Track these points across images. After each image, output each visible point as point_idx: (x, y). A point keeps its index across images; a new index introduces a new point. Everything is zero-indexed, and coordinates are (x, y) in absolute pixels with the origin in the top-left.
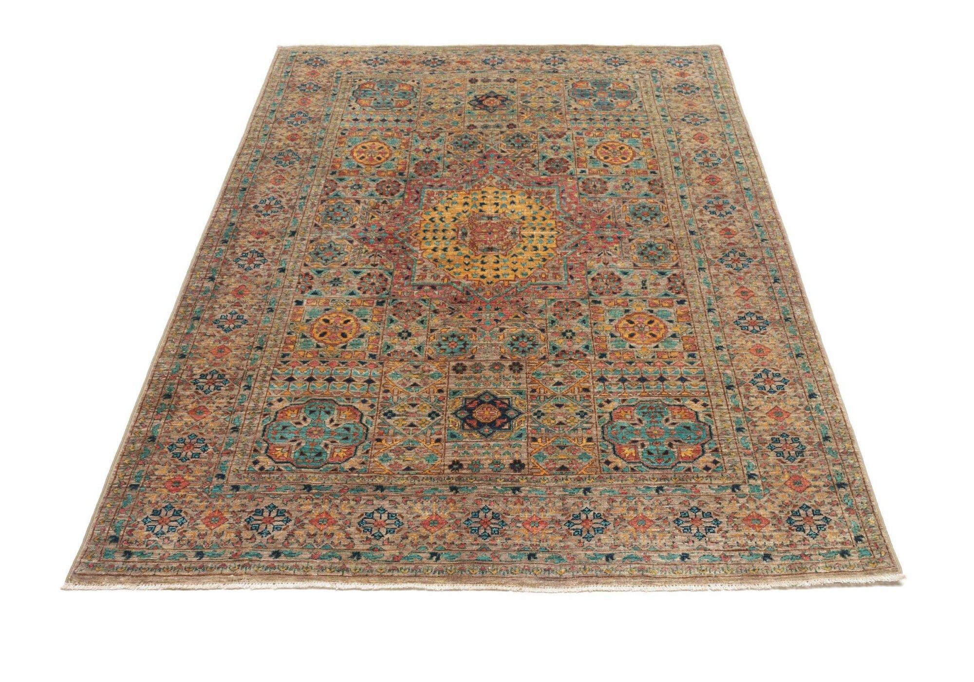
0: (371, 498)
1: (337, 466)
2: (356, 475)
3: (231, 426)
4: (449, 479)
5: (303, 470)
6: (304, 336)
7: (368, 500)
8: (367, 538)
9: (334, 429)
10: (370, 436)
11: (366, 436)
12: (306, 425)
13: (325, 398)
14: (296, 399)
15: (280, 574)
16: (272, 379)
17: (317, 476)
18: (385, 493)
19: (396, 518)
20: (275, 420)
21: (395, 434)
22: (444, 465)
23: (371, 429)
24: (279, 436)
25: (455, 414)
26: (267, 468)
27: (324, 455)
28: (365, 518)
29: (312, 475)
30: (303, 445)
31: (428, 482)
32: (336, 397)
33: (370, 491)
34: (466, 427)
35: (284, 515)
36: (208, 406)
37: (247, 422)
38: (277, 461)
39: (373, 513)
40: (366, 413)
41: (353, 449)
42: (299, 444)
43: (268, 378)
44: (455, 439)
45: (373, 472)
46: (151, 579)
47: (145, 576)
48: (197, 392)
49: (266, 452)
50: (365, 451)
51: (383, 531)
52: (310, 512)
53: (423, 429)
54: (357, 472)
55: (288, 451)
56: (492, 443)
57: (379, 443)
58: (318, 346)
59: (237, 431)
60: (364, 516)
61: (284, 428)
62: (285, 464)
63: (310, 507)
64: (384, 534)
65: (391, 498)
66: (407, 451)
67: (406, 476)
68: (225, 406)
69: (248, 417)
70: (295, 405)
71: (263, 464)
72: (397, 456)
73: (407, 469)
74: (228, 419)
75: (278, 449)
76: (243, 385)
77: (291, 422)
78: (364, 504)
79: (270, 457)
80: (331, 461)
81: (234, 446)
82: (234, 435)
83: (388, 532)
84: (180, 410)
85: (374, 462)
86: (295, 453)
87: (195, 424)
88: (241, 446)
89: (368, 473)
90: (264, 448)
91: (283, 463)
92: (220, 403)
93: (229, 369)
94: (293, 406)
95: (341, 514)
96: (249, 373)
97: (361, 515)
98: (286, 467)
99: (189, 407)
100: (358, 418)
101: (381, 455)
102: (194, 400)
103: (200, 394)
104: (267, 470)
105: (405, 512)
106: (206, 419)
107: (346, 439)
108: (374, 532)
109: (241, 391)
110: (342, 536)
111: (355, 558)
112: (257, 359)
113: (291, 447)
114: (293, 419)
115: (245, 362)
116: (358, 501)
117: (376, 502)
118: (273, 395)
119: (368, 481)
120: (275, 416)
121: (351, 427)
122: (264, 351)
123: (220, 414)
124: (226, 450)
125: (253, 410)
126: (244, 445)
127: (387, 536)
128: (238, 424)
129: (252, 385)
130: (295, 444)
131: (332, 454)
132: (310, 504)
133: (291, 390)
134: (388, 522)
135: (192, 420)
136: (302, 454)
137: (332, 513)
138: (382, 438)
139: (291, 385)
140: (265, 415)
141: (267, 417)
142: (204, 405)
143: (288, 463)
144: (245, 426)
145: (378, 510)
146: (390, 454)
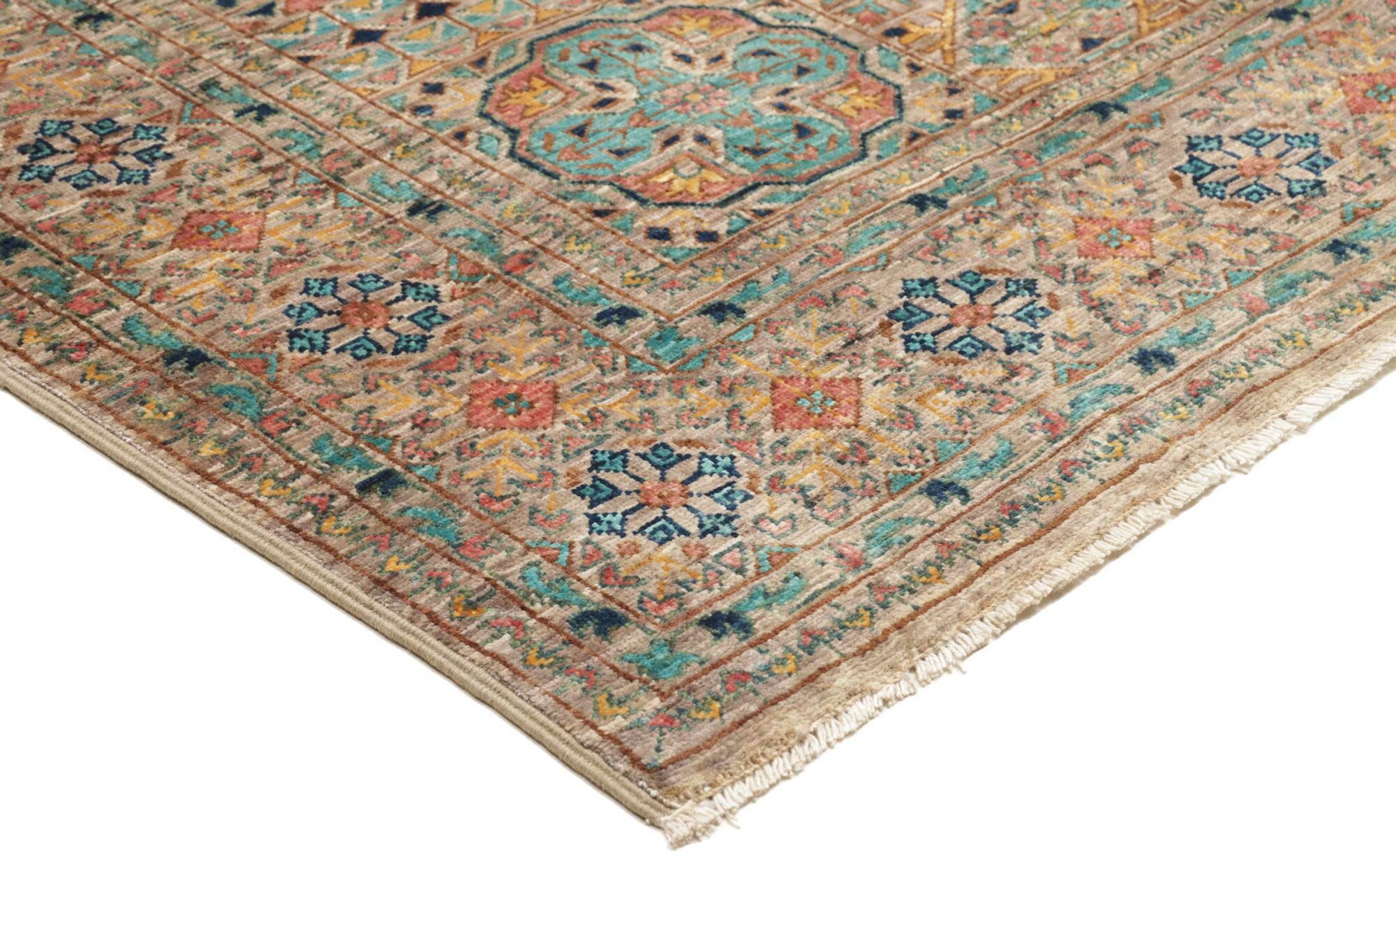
0: (1126, 136)
1: (902, 125)
2: (986, 119)
3: (399, 210)
5: (829, 177)
7: (1127, 145)
8: (1293, 206)
9: (724, 70)
10: (854, 38)
11: (844, 43)
12: (634, 96)
13: (563, 24)
14: (481, 62)
15: (1255, 389)
16: (305, 60)
17: (893, 170)
18: (1137, 108)
20: (513, 134)
23: (821, 23)
24: (599, 154)
26: (722, 227)
27: (818, 127)
28: (1195, 180)
29: (877, 175)
30: (714, 133)
31: (1189, 39)
32: (591, 10)
33: (1094, 126)
35: (989, 283)
36: (209, 203)
37: (431, 176)
38: (713, 200)
39: (1193, 159)
41: (866, 79)
42: (701, 139)
43: (286, 65)
45: (1020, 92)
46: (928, 625)
47: (899, 626)
48: (100, 194)
49: (643, 202)
50: (906, 71)
51: (1296, 173)
52: (1041, 241)
54: (977, 114)
55: (703, 167)
57: (907, 39)
59: (441, 208)
60: (1188, 179)
61: (579, 131)
62: (756, 195)
63: (1020, 230)
64: (1311, 176)
65: (1177, 109)
66: (1009, 17)
67: (1116, 56)
68: (274, 182)
69: (409, 165)
70: (503, 75)
71: (691, 226)
72: (1005, 35)
73: (1088, 44)
74: (350, 202)
75: (664, 178)
76: (229, 115)
77: (574, 112)
78: (1132, 155)
79: (677, 204)
80: (865, 126)
81: (506, 239)
82: (448, 220)
83: (1314, 167)
84: (134, 252)
85: (976, 73)
86: (729, 159)
87: (263, 259)
88: (533, 228)
89: (1008, 101)
90: (620, 196)
91: (741, 195)
92: (240, 182)
93: (93, 101)
94: (505, 81)
95: (1121, 201)
96: (190, 82)
97: (1175, 179)
98: (772, 198)
99: (149, 233)
100: (742, 20)
101: (962, 54)
102: (131, 211)
103: (121, 193)
104: (729, 232)
105: (1266, 114)
106: (275, 232)
107: (802, 71)
108: (1282, 187)
109: (256, 129)
110: (1225, 236)
111: (1355, 255)
112: (142, 44)
113: (691, 155)
114: (564, 103)
115: (113, 67)
116: (1105, 160)
117: (1155, 135)
118: (386, 88)
119: (1041, 117)
120: (495, 123)
121: (762, 44)
122: (128, 17)
123: (297, 204)
124: (500, 260)
125: (393, 143)
126: (536, 220)
127: (1329, 176)
128: (407, 194)
129: (264, 100)
130: (689, 143)
131: (834, 112)
132: (1008, 225)
133: (418, 55)
134: (1269, 152)
135: (228, 255)
136: (756, 152)
137: (1098, 212)
138: (892, 23)
139: (397, 46)
140: (460, 136)
141: (471, 136)
142: (193, 207)
143: (755, 186)
144: (442, 186)
145: (1192, 146)
146: (982, 41)
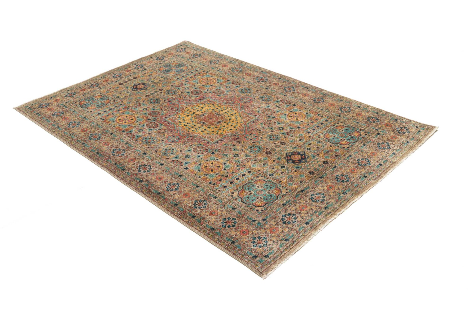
0: (305, 194)
1: (282, 195)
2: (290, 193)
3: (231, 209)
4: (315, 177)
5: (274, 202)
6: (207, 175)
7: (305, 196)
8: (321, 203)
9: (263, 188)
10: (276, 183)
11: (275, 184)
12: (253, 193)
13: (245, 183)
14: (237, 189)
15: (317, 226)
16: (219, 190)
17: (281, 200)
18: (306, 191)
19: (320, 194)
20: (241, 198)
21: (282, 177)
22: (308, 175)
23: (272, 181)
24: (250, 201)
25: (288, 163)
26: (263, 209)
27: (272, 195)
28: (312, 200)
29: (279, 201)
30: (262, 197)
31: (311, 181)
32: (248, 181)
33: (301, 193)
34: (297, 163)
35: (291, 215)
36: (212, 210)
37: (234, 204)
38: (262, 206)
39: (311, 197)
40: (264, 179)
41: (277, 188)
42: (261, 198)
43: (217, 191)
44: (299, 168)
45: (294, 189)
46: (286, 255)
47: (283, 256)
48: (201, 209)
49: (255, 206)
50: (282, 187)
51: (322, 198)
52: (296, 209)
53: (286, 172)
54: (289, 192)
55: (261, 201)
56: (310, 162)
57: (282, 183)
58: (217, 174)
59: (235, 208)
60: (311, 200)
61: (248, 198)
62: (267, 205)
63: (294, 208)
64: (323, 199)
65: (310, 191)
66: (292, 179)
67: (304, 184)
68: (218, 206)
69: (231, 203)
70: (240, 191)
71: (260, 209)
72: (292, 181)
73: (301, 182)
74: (226, 208)
75: (257, 203)
76: (212, 198)
77: (247, 195)
78: (305, 197)
79: (259, 207)
80: (278, 195)
81: (242, 212)
82: (236, 210)
83: (324, 198)
84: (206, 217)
85: (289, 187)
86: (264, 200)
87: (218, 216)
88: (244, 210)
89: (292, 190)
90: (253, 206)
91: (265, 205)
92: (215, 207)
93: (199, 197)
94: (240, 192)
95: (304, 203)
96: (208, 194)
97: (310, 200)
98: (268, 205)
99: (207, 214)
100: (264, 181)
101: (288, 184)
102: (205, 211)
103: (203, 209)
104: (264, 210)
105: (319, 191)
106: (219, 213)
107: (271, 188)
108: (320, 200)
109: (215, 200)
110: (314, 207)
111: (327, 209)
112: (203, 189)
113: (260, 200)
114: (246, 194)
115: (200, 193)
116: (302, 198)
117: (308, 194)
118: (228, 193)
119: (296, 192)
120: (239, 197)
121: (266, 184)
122: (201, 186)
123: (221, 209)
124: (242, 215)
125: (229, 201)
126: (245, 209)
127: (325, 199)
128: (231, 207)
129: (216, 196)
130: (259, 199)
131: (274, 193)
132: (293, 207)
133: (231, 189)
134: (319, 196)
135: (215, 216)
136: (267, 199)
137: (302, 205)
138: (280, 181)
139: (228, 188)
140: (236, 199)
141: (237, 199)
142: (211, 210)
143: (267, 204)
144: (235, 206)
145: (311, 195)
146: (290, 182)
